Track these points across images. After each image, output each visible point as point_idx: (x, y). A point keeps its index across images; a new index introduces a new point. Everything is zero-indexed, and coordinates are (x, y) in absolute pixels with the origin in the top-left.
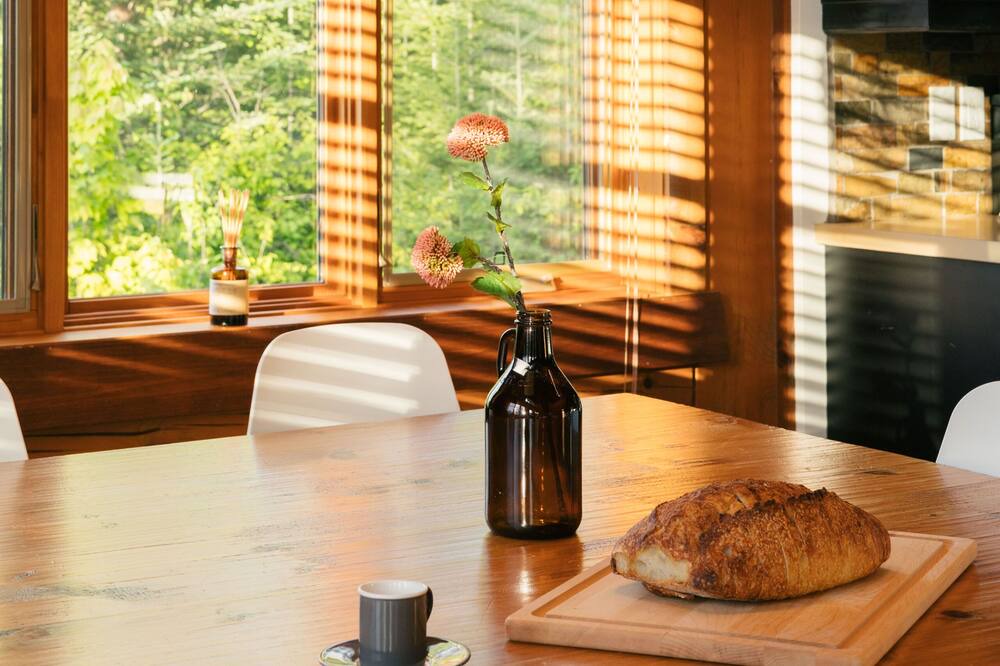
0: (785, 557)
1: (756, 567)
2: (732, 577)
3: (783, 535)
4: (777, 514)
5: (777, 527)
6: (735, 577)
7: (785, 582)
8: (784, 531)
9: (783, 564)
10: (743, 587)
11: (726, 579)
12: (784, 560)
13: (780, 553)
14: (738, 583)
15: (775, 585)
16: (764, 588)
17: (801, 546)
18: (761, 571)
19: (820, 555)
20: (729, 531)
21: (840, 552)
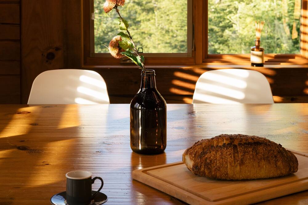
0: (228, 165)
1: (214, 167)
2: (204, 169)
3: (229, 157)
4: (230, 148)
5: (228, 153)
6: (206, 169)
7: (227, 174)
8: (230, 155)
9: (227, 167)
10: (208, 173)
11: (202, 169)
12: (227, 166)
13: (227, 163)
14: (206, 172)
15: (222, 174)
16: (218, 175)
17: (237, 161)
18: (216, 169)
19: (247, 166)
20: (210, 152)
21: (259, 166)
